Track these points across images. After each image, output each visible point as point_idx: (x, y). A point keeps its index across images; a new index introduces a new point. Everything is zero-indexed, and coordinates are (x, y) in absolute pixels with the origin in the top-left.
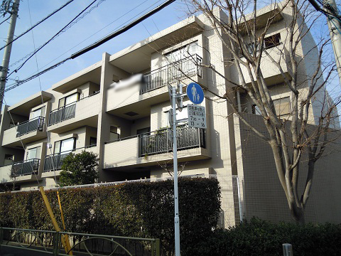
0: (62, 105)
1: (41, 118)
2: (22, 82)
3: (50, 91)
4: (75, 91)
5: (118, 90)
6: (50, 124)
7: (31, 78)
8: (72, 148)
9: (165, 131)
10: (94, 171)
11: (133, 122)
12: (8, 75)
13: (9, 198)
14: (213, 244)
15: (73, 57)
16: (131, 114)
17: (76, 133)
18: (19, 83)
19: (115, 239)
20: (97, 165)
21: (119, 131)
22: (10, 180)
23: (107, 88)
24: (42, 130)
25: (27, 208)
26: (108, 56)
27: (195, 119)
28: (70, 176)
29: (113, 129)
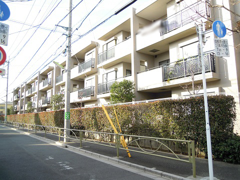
0: (105, 49)
1: (92, 59)
2: (82, 36)
3: (96, 40)
4: (113, 38)
5: (144, 34)
6: (98, 62)
7: (88, 33)
8: (115, 78)
9: (181, 62)
10: (132, 92)
11: (156, 56)
12: (72, 32)
13: (81, 112)
14: (233, 145)
15: (116, 14)
16: (154, 51)
17: (116, 67)
18: (81, 37)
19: (158, 140)
20: (134, 88)
21: (146, 64)
22: (78, 100)
23: (136, 34)
24: (94, 68)
25: (93, 118)
26: (134, 10)
27: (220, 50)
28: (117, 97)
29: (142, 63)
